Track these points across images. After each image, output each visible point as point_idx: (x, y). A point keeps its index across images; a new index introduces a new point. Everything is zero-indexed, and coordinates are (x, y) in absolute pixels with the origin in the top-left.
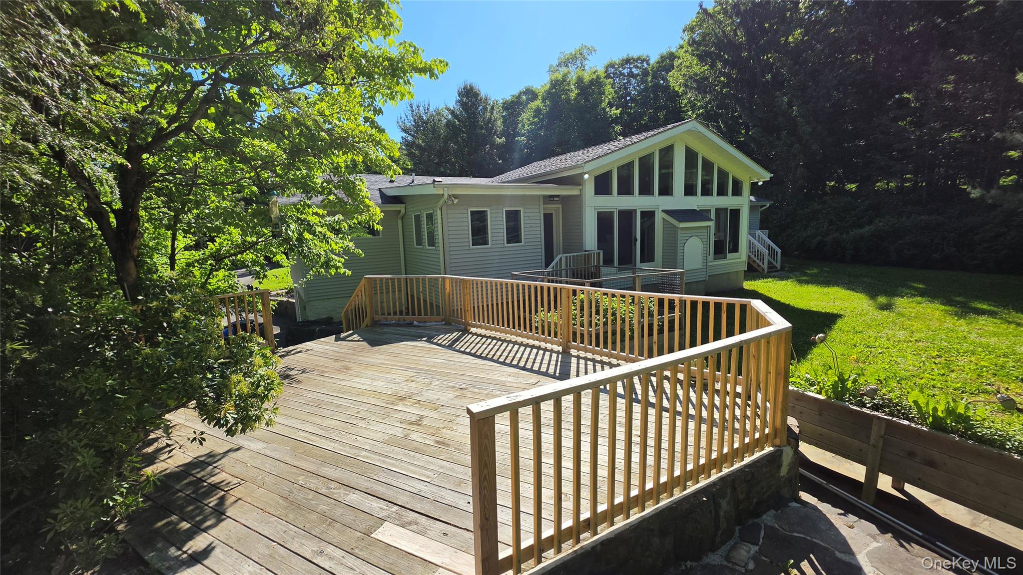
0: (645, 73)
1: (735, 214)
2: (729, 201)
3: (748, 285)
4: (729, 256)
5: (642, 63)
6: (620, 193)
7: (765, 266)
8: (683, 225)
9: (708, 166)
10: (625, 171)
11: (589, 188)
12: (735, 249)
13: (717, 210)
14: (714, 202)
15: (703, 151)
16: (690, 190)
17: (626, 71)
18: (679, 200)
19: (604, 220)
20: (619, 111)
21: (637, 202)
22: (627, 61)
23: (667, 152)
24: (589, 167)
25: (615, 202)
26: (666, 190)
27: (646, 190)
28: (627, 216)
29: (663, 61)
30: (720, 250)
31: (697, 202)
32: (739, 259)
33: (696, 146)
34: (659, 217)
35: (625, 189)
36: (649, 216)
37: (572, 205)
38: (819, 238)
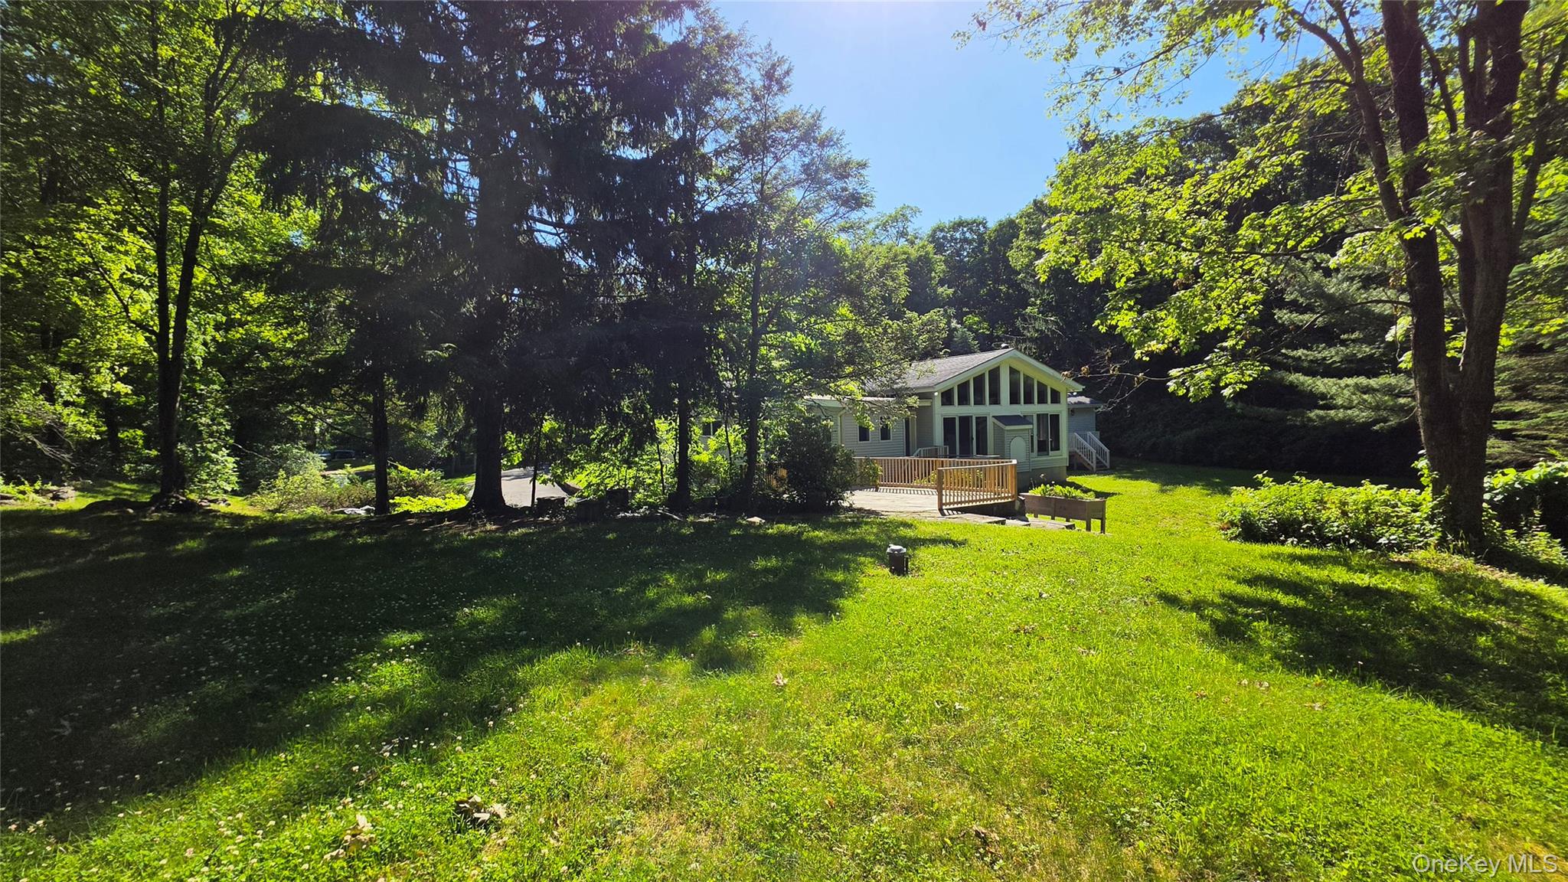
0: (981, 241)
1: (1055, 418)
2: (1049, 408)
3: (1070, 479)
4: (1051, 453)
5: (978, 225)
6: (960, 404)
7: (1094, 465)
8: (1008, 428)
9: (1028, 380)
10: (963, 387)
11: (938, 401)
12: (1057, 448)
13: (1038, 415)
14: (1035, 409)
15: (1024, 370)
16: (1014, 400)
17: (958, 235)
18: (1005, 408)
19: (948, 423)
20: (951, 291)
21: (972, 410)
22: (960, 224)
23: (995, 374)
24: (938, 388)
25: (956, 411)
26: (995, 399)
27: (979, 401)
28: (965, 420)
29: (1001, 229)
30: (1043, 448)
31: (1021, 409)
32: (1060, 457)
33: (1017, 366)
34: (990, 422)
35: (964, 400)
36: (982, 421)
37: (924, 414)
38: (1154, 439)
